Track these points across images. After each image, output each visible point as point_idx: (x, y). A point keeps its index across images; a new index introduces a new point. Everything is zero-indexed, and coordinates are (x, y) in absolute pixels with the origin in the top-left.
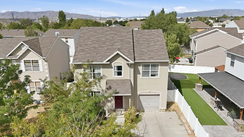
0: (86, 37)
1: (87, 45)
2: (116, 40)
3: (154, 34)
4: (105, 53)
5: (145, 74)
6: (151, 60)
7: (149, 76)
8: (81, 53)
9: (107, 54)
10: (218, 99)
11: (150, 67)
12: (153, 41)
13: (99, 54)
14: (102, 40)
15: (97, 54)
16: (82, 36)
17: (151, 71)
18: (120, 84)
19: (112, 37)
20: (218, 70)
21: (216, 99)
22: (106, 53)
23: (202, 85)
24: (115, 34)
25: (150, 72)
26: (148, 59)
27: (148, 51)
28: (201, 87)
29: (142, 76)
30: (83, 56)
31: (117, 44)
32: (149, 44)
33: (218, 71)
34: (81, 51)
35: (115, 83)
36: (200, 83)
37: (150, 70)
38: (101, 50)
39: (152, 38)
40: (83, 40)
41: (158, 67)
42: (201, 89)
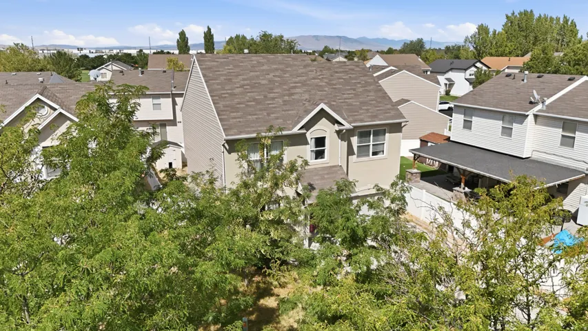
0: (222, 78)
1: (235, 95)
2: (291, 83)
3: (353, 70)
4: (285, 111)
5: (363, 151)
6: (375, 121)
7: (368, 155)
8: (232, 114)
9: (290, 112)
10: (466, 188)
11: (372, 136)
12: (359, 83)
13: (273, 113)
14: (263, 84)
15: (268, 114)
16: (211, 75)
17: (373, 145)
18: (326, 176)
19: (278, 77)
20: (428, 142)
21: (464, 189)
22: (287, 110)
23: (419, 171)
24: (282, 70)
25: (371, 146)
26: (370, 120)
27: (361, 103)
28: (419, 175)
29: (358, 156)
30: (241, 120)
31: (298, 90)
32: (354, 90)
33: (429, 144)
34: (229, 109)
35: (315, 176)
36: (414, 168)
37: (371, 143)
38: (272, 106)
39: (355, 79)
40: (218, 84)
41: (385, 134)
42: (419, 179)
